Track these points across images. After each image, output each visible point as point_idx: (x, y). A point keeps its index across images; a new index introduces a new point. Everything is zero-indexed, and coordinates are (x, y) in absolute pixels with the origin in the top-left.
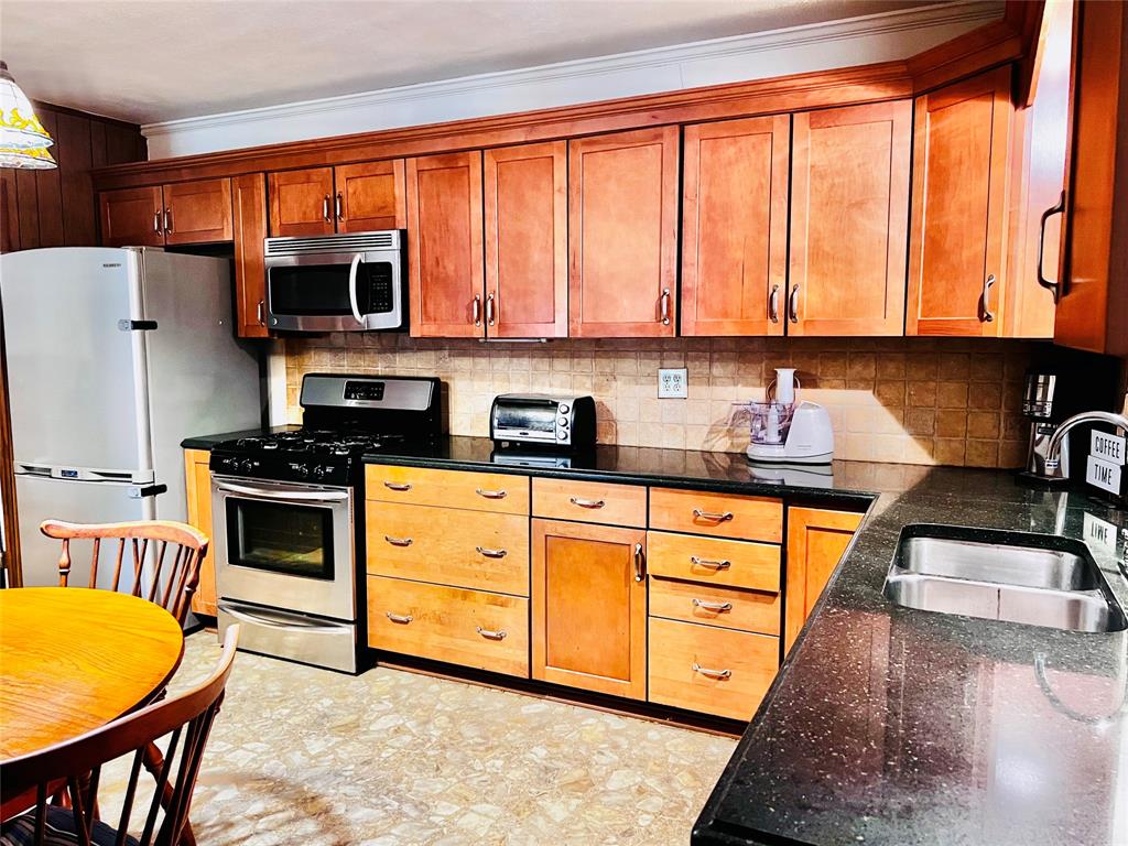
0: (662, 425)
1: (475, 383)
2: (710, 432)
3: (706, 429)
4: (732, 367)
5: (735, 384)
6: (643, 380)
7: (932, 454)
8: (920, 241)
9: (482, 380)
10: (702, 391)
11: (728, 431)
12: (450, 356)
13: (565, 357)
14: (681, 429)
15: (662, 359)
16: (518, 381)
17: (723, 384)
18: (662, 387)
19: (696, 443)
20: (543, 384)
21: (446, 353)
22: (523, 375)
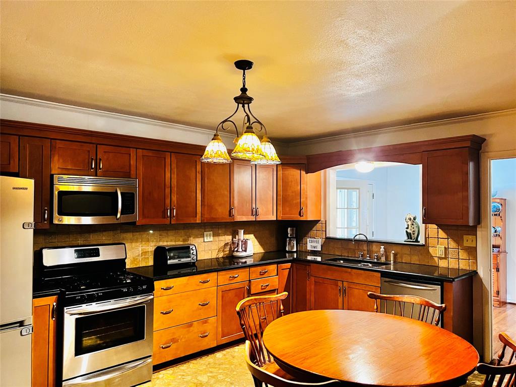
0: (205, 251)
1: (133, 244)
2: (218, 251)
3: (217, 250)
4: (224, 230)
5: (225, 235)
6: (199, 236)
7: (264, 250)
8: (280, 197)
9: (136, 242)
10: (216, 238)
11: (223, 250)
12: (121, 232)
13: (173, 230)
14: (210, 252)
15: (205, 229)
16: (153, 241)
17: (222, 236)
18: (205, 238)
19: (214, 256)
20: (164, 241)
21: (119, 231)
22: (155, 239)
